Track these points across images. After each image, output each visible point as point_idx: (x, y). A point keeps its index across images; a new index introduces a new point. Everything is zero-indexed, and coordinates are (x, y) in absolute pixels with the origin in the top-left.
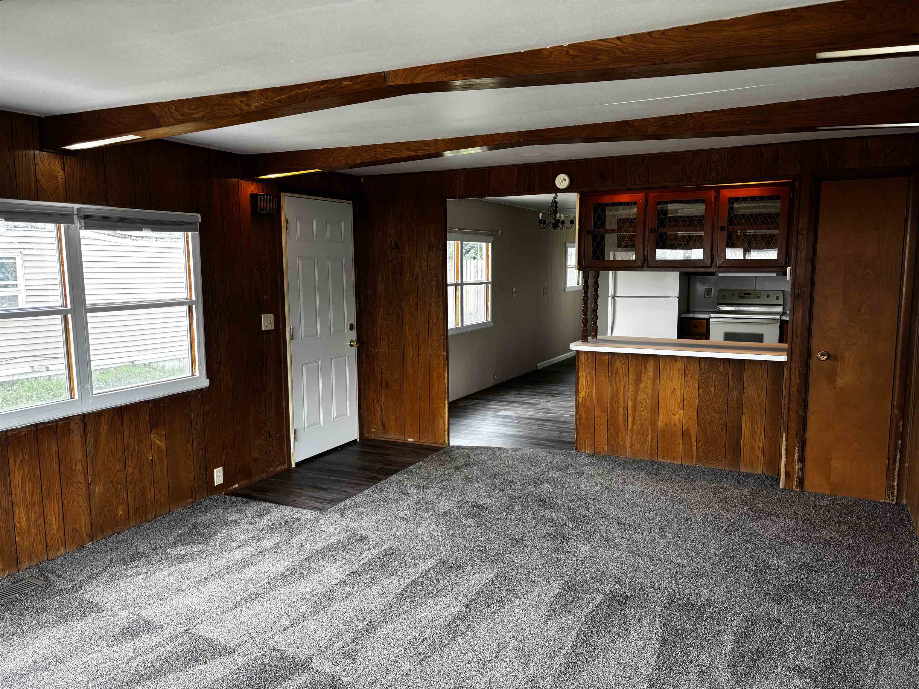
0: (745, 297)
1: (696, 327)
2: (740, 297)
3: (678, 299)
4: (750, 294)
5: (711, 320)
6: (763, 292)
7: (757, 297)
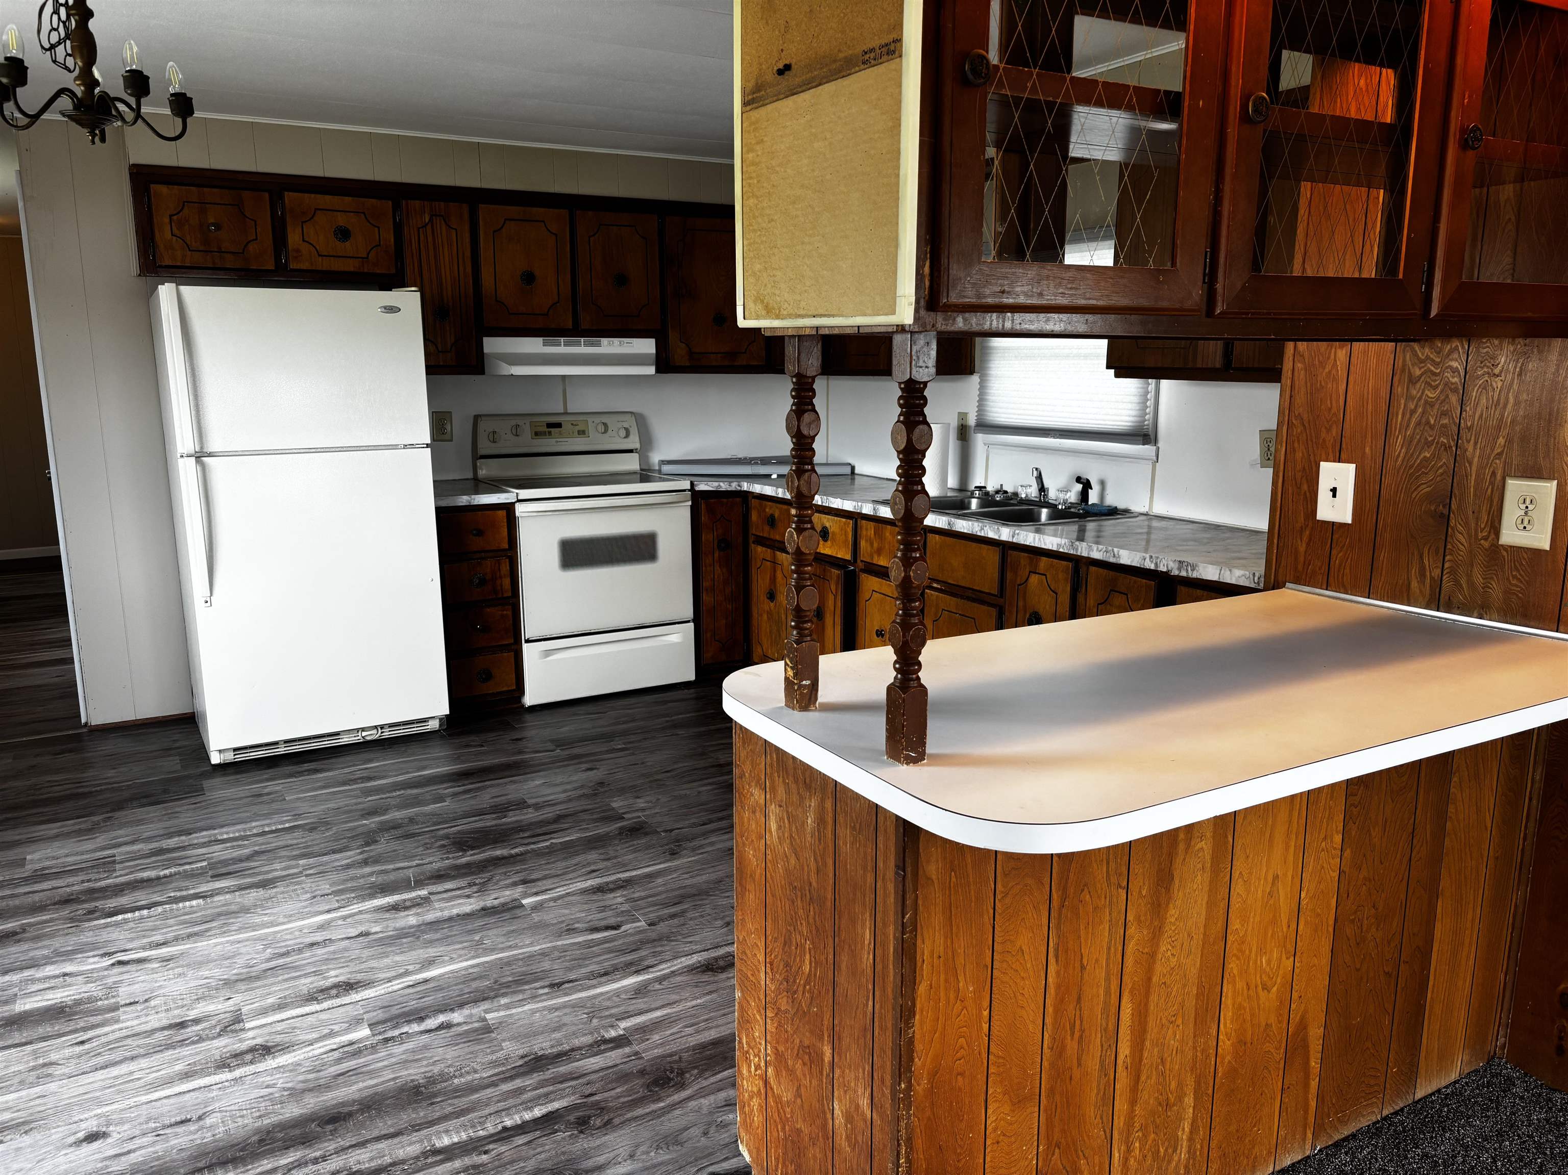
0: (550, 433)
1: (480, 533)
2: (536, 434)
3: (429, 450)
4: (558, 425)
5: (520, 509)
6: (590, 419)
7: (579, 431)
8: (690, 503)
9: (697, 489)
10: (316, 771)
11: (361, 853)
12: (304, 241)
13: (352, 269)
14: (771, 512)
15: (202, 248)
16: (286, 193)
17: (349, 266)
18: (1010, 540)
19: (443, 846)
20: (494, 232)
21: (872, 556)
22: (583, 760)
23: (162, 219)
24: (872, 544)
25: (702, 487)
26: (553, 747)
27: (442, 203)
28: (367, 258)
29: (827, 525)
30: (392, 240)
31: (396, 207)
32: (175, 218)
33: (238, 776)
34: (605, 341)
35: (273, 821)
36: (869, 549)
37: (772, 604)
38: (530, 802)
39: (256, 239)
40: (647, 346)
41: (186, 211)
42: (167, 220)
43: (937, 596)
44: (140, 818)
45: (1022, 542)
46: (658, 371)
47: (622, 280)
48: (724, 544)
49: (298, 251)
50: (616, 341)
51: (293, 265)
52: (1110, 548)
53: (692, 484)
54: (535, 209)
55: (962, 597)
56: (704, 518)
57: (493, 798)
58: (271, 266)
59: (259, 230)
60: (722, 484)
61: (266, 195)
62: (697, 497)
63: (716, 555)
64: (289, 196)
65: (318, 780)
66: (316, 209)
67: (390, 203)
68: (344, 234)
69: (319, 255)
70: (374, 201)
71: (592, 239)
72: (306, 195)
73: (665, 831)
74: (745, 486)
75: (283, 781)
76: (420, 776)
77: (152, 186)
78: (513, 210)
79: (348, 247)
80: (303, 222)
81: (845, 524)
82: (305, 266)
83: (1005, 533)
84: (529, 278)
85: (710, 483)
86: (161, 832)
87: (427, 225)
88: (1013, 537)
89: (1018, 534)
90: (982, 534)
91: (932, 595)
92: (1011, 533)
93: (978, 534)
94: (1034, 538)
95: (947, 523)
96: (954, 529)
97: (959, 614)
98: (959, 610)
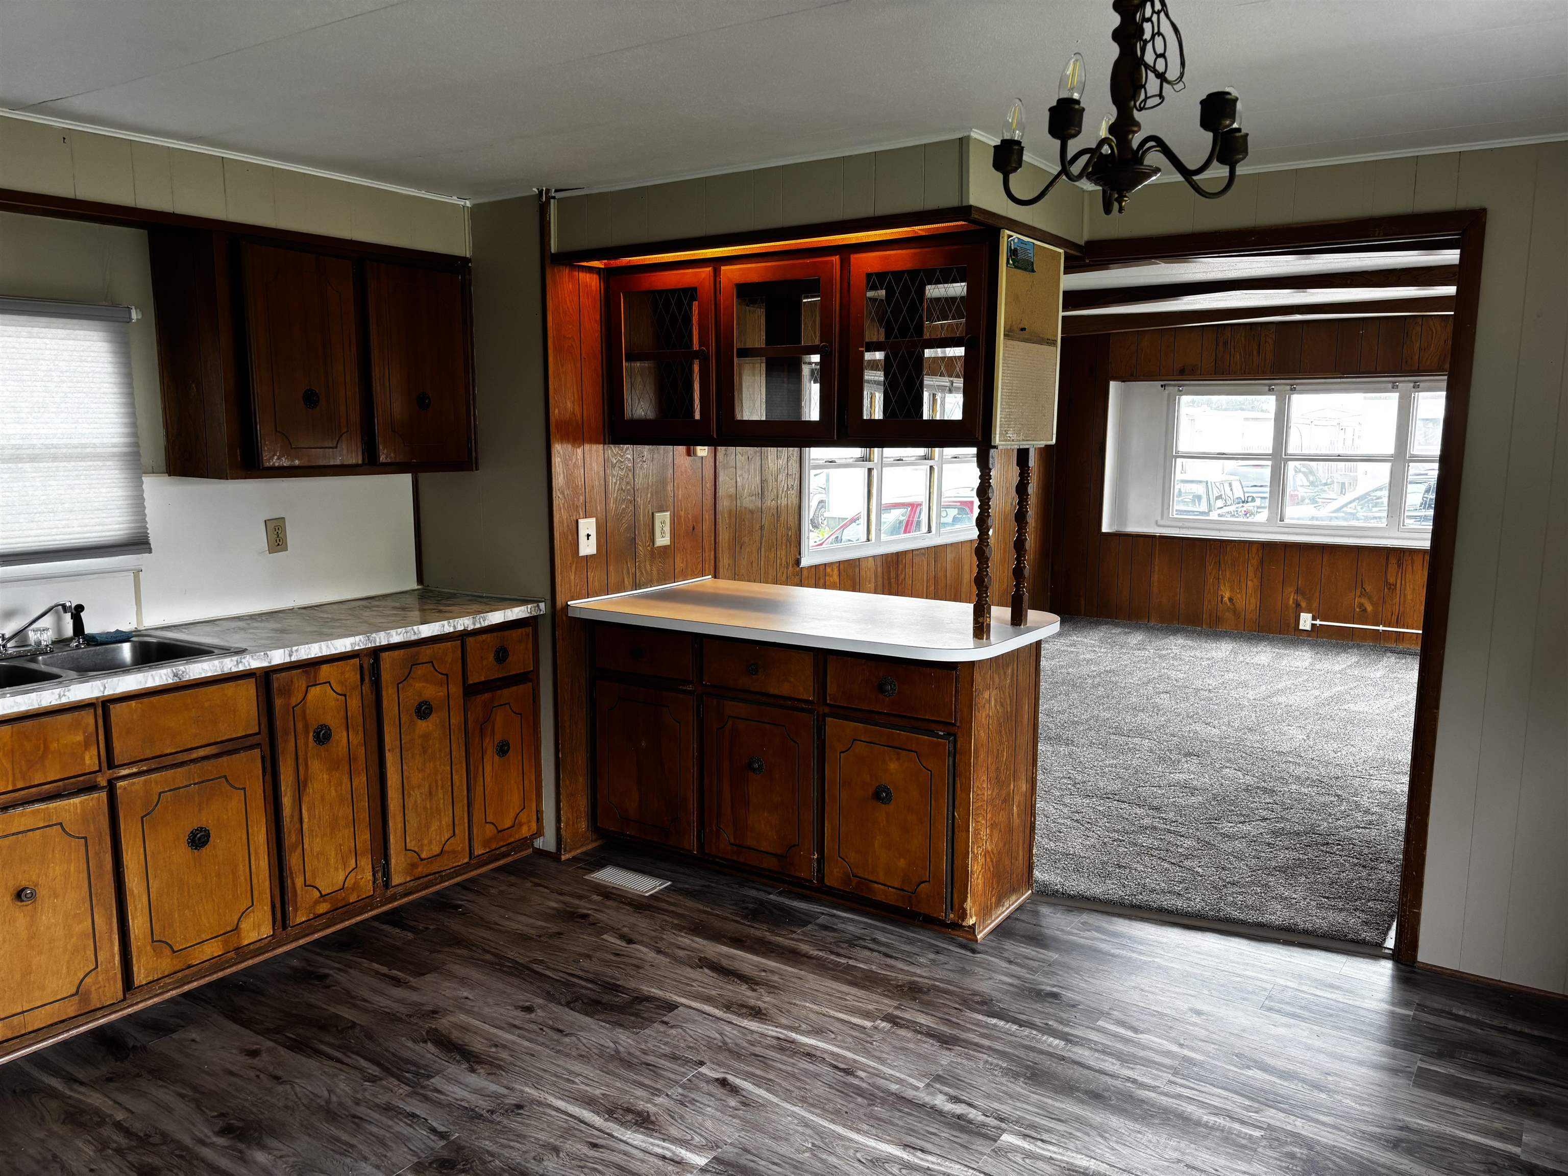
55: (193, 762)
88: (290, 656)
89: (297, 651)
90: (241, 668)
91: (134, 784)
92: (287, 652)
93: (234, 670)
94: (320, 648)
95: (171, 675)
96: (187, 678)
97: (195, 784)
98: (194, 779)
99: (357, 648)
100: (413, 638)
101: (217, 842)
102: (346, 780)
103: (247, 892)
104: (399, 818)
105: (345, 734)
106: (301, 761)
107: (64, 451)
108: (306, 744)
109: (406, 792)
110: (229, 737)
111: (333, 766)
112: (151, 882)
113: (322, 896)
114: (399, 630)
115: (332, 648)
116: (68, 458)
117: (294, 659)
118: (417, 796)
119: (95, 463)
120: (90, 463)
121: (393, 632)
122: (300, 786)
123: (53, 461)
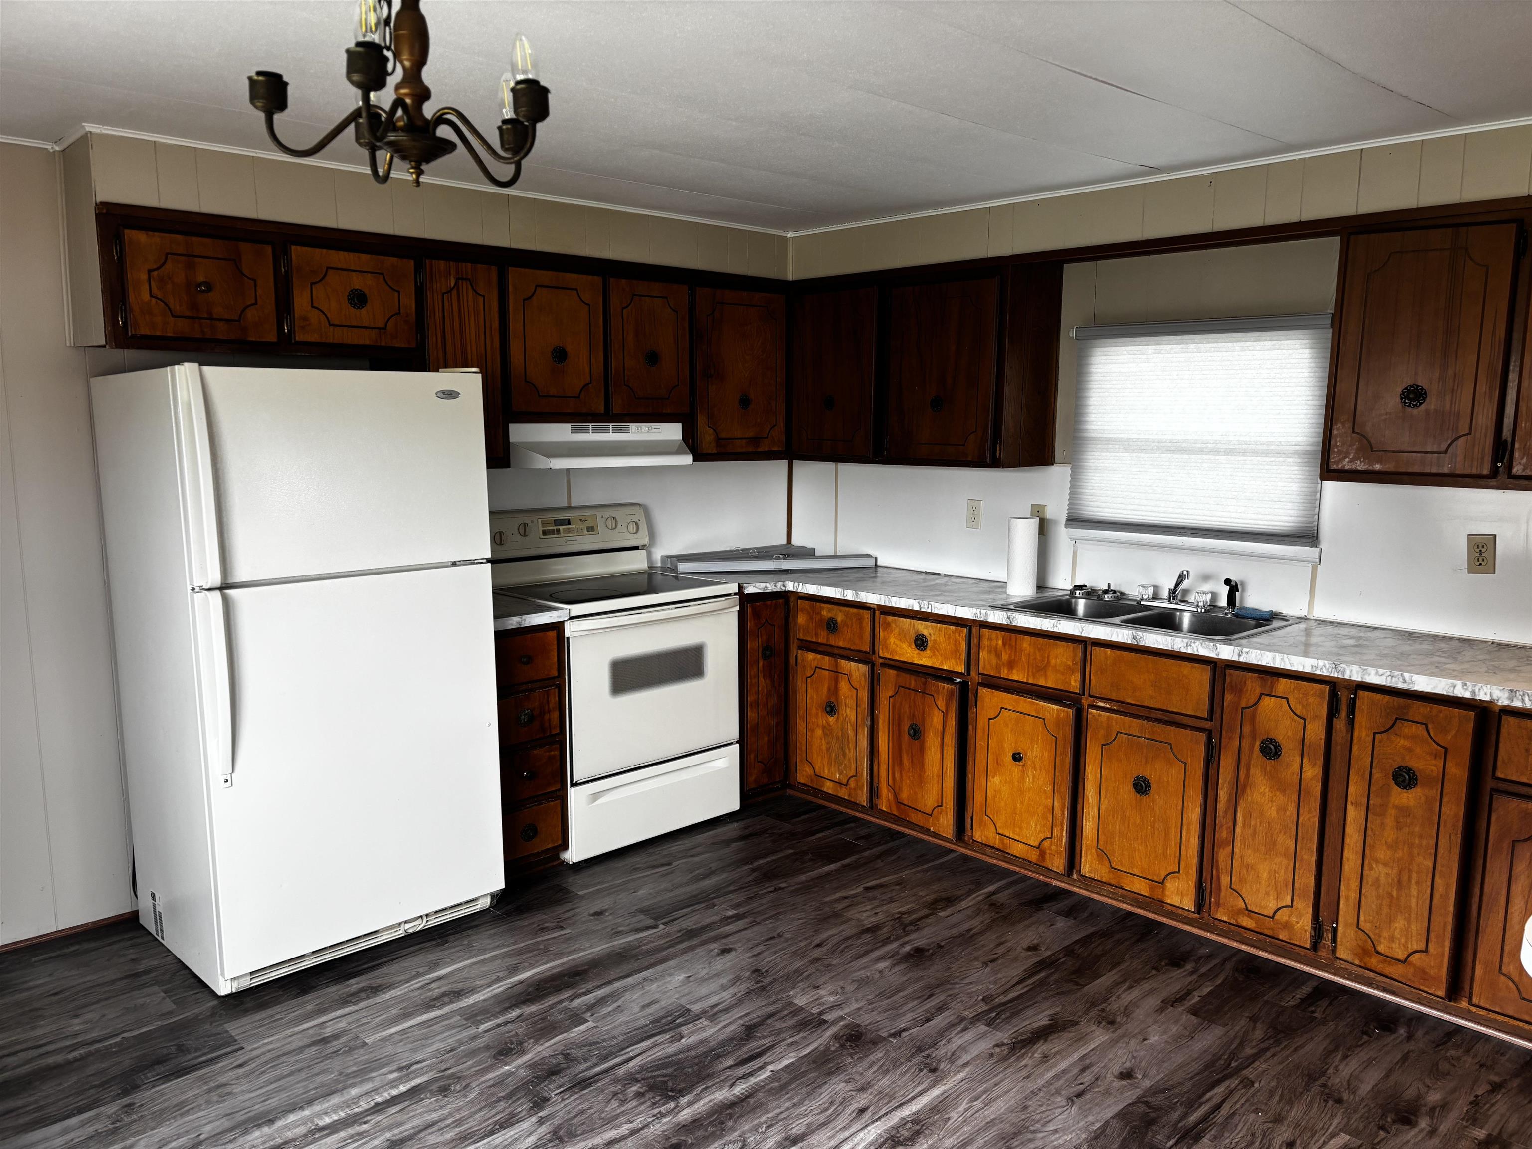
0: (559, 531)
1: (529, 660)
2: (545, 532)
3: (489, 565)
4: (566, 522)
5: (570, 629)
6: (599, 513)
7: (588, 528)
8: (737, 608)
9: (746, 592)
10: (375, 990)
11: (541, 1122)
12: (313, 306)
13: (367, 342)
14: (830, 615)
15: (188, 313)
16: (293, 247)
17: (365, 338)
18: (1235, 658)
19: (639, 1095)
20: (524, 300)
21: (998, 668)
22: (705, 937)
23: (138, 275)
24: (998, 656)
25: (750, 590)
26: (650, 922)
27: (469, 265)
28: (385, 328)
29: (925, 632)
30: (414, 306)
31: (419, 268)
32: (155, 273)
33: (270, 1012)
34: (633, 426)
35: (377, 1083)
36: (994, 661)
37: (832, 719)
38: (696, 1008)
39: (256, 303)
40: (672, 432)
41: (169, 266)
42: (144, 277)
43: (1108, 717)
44: (175, 1101)
45: (1255, 662)
46: (694, 460)
47: (653, 358)
48: (768, 652)
49: (305, 319)
50: (644, 426)
51: (300, 337)
52: (1396, 673)
53: (740, 588)
54: (568, 275)
55: (1148, 719)
56: (750, 625)
57: (644, 1007)
58: (272, 337)
59: (259, 292)
60: (768, 585)
61: (269, 249)
62: (745, 600)
63: (761, 664)
64: (296, 252)
65: (386, 1005)
66: (328, 268)
67: (412, 262)
68: (358, 299)
69: (330, 325)
70: (393, 260)
71: (625, 311)
72: (318, 250)
73: (894, 1035)
74: (791, 586)
75: (339, 1013)
76: (521, 983)
77: (127, 231)
78: (545, 276)
79: (364, 315)
80: (312, 284)
81: (954, 632)
82: (313, 337)
83: (1225, 652)
84: (560, 354)
85: (757, 585)
86: (226, 1123)
87: (452, 289)
88: (1239, 656)
89: (1247, 653)
90: (1190, 651)
91: (1100, 715)
92: (1237, 651)
93: (1183, 650)
94: (1274, 658)
95: (1131, 637)
96: (1142, 644)
97: (1145, 738)
98: (1145, 733)
99: (1318, 672)
100: (1401, 685)
101: (1157, 797)
102: (1292, 808)
103: (1175, 857)
104: (1355, 885)
105: (1298, 759)
106: (1243, 764)
107: (1254, 447)
108: (1251, 750)
109: (1366, 862)
110: (1179, 711)
111: (1280, 786)
112: (1102, 800)
113: (1247, 909)
114: (1381, 671)
115: (1287, 663)
116: (1255, 453)
117: (1242, 659)
118: (1379, 872)
119: (1278, 459)
120: (1273, 459)
121: (1372, 671)
122: (1239, 789)
123: (1243, 456)
